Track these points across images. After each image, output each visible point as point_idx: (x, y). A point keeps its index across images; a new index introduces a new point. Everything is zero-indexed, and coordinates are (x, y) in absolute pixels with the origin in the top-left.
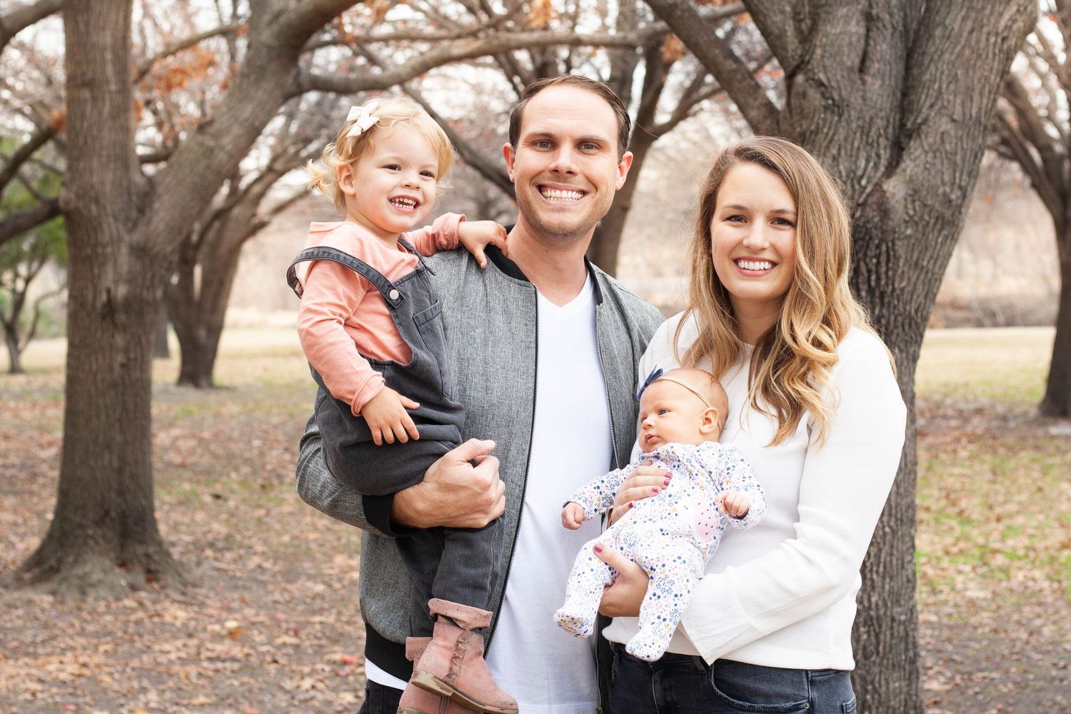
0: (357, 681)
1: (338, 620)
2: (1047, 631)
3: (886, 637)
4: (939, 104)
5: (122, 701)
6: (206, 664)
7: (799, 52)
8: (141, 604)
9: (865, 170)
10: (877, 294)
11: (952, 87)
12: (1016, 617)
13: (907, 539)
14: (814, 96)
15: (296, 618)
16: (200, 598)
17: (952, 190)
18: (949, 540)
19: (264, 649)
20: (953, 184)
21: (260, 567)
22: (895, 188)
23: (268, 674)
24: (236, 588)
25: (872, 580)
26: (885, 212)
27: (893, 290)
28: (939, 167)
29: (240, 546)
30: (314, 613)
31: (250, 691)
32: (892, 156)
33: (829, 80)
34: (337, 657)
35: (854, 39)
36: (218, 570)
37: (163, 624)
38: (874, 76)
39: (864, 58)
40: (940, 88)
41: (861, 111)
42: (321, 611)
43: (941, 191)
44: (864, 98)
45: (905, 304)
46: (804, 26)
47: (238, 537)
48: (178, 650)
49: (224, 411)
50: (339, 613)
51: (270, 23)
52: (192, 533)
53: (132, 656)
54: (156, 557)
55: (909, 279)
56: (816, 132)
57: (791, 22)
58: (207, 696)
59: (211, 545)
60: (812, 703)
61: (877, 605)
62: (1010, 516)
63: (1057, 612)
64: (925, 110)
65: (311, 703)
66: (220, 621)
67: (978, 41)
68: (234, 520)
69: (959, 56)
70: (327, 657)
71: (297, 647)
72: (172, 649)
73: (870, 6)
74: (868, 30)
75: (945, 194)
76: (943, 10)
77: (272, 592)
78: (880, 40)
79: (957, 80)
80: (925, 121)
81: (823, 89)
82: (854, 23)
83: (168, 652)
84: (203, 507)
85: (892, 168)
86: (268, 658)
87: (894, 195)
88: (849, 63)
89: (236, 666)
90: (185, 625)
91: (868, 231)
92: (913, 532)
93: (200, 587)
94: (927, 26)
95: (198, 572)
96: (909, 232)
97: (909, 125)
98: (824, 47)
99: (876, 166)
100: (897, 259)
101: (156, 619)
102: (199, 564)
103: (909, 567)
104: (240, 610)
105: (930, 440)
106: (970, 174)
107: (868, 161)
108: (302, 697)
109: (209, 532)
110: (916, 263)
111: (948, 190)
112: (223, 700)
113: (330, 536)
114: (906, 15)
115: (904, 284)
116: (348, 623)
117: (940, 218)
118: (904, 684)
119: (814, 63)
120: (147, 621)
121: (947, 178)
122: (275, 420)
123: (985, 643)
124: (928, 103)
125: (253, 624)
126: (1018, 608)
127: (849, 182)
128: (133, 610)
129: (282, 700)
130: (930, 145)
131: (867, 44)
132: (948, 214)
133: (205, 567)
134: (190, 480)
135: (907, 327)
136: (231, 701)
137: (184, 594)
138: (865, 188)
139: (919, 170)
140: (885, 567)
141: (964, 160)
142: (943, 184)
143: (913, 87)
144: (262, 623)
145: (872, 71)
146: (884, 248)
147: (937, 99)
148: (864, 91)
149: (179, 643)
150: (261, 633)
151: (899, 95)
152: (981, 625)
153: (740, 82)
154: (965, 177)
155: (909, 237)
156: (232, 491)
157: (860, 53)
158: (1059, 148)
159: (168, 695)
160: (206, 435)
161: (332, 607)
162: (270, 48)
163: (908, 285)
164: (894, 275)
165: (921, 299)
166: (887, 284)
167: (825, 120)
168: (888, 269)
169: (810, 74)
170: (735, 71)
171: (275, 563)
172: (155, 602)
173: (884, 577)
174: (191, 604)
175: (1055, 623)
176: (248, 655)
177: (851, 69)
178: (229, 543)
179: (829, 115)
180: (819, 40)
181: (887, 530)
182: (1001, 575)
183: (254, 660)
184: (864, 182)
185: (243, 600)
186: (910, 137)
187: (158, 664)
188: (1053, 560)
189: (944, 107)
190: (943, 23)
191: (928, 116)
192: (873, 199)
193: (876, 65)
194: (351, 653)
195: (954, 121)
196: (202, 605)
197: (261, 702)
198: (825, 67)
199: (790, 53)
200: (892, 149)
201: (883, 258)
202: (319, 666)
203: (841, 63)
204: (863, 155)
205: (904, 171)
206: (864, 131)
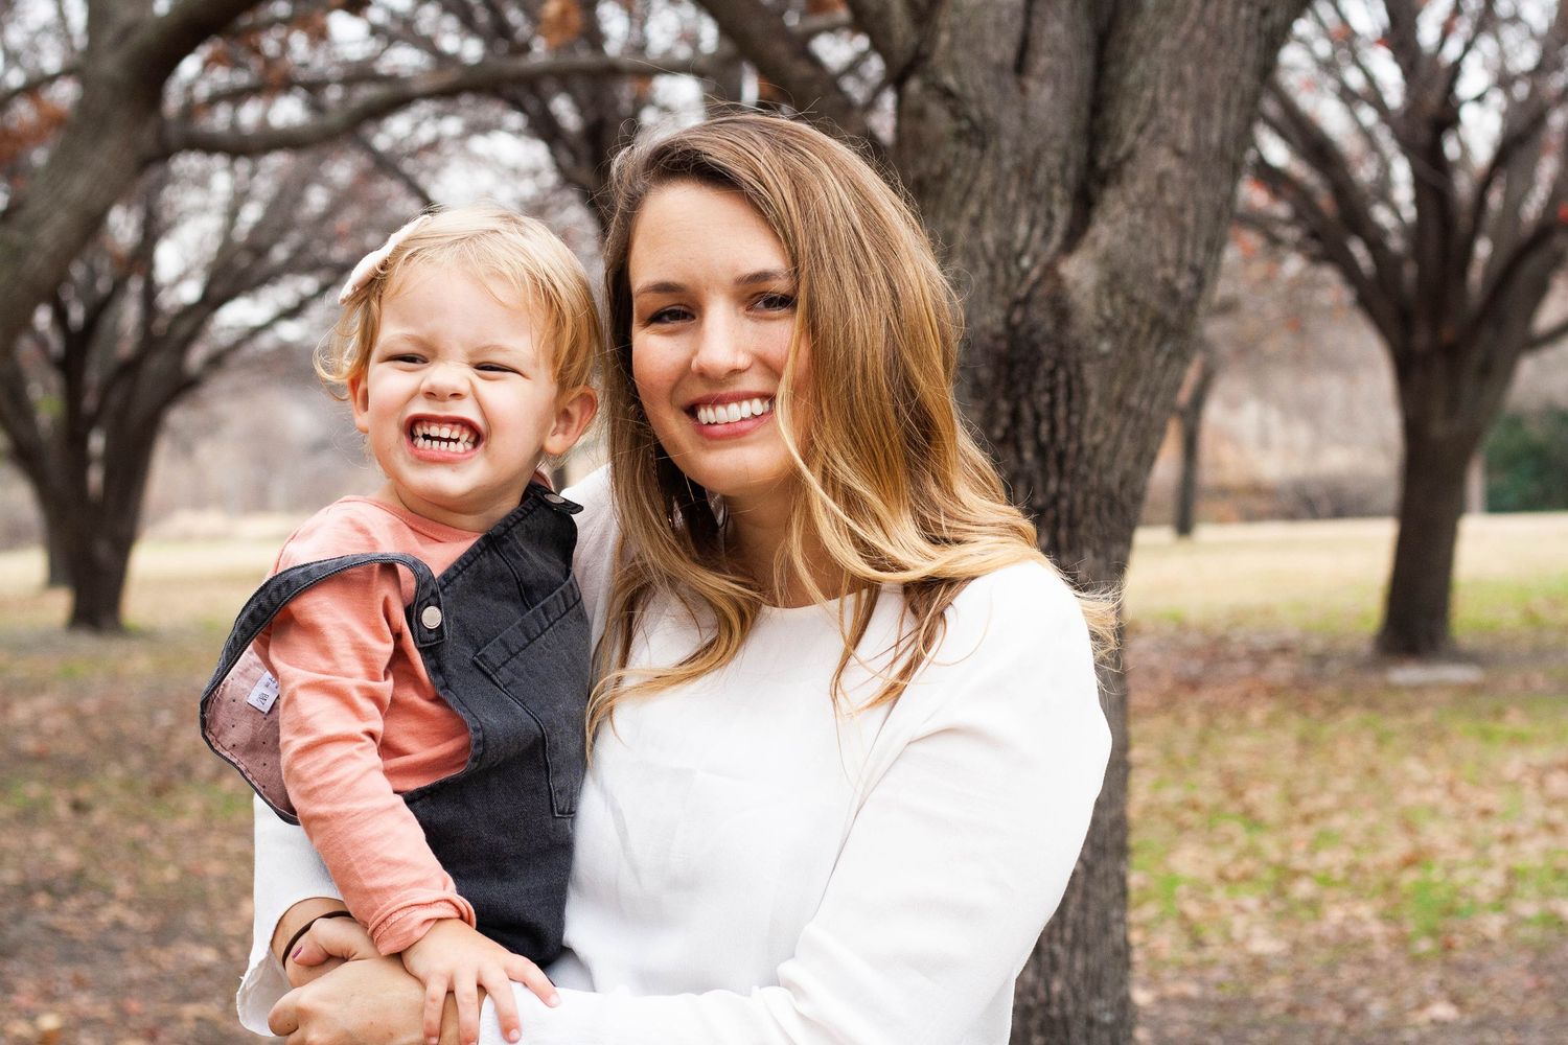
2: (1378, 1009)
4: (1154, 124)
7: (912, 39)
9: (1028, 241)
10: (1052, 454)
11: (1176, 95)
12: (1327, 985)
13: (1113, 880)
14: (939, 116)
16: (8, 977)
17: (1178, 274)
18: (1225, 856)
20: (1180, 262)
21: (118, 922)
22: (1080, 272)
24: (72, 959)
26: (1062, 313)
27: (1080, 449)
28: (1155, 233)
29: (94, 888)
30: (188, 999)
32: (1073, 216)
33: (963, 86)
35: (1006, 14)
36: (51, 929)
38: (1041, 79)
39: (1024, 49)
40: (1155, 97)
41: (1019, 139)
43: (1159, 274)
44: (1024, 117)
45: (1100, 473)
47: (94, 873)
49: (128, 667)
52: (22, 868)
55: (1108, 429)
56: (944, 176)
59: (48, 887)
62: (1324, 814)
63: (1393, 974)
64: (1129, 136)
66: (31, 1017)
67: (1219, 15)
68: (95, 844)
69: (1188, 40)
75: (1165, 280)
77: (128, 966)
78: (1051, 16)
79: (1184, 83)
80: (1130, 155)
81: (951, 103)
84: (54, 823)
85: (1073, 238)
87: (1076, 283)
88: (996, 56)
91: (1034, 347)
92: (1123, 868)
93: (13, 957)
95: (14, 933)
96: (1105, 346)
97: (1103, 162)
98: (953, 29)
99: (1047, 234)
100: (1085, 393)
102: (19, 919)
103: (1118, 930)
104: (67, 997)
105: (1207, 695)
106: (1209, 246)
107: (1032, 225)
109: (50, 865)
110: (1119, 402)
111: (1171, 273)
115: (1099, 438)
117: (1158, 322)
119: (937, 58)
121: (1168, 253)
123: (1274, 1032)
124: (1136, 121)
125: (86, 1021)
126: (1331, 969)
127: (1000, 264)
130: (1139, 197)
131: (1028, 23)
132: (1172, 315)
133: (29, 924)
135: (1105, 513)
138: (1028, 271)
139: (1120, 240)
140: (1075, 930)
141: (1197, 220)
142: (1163, 262)
143: (1108, 95)
144: (100, 1019)
145: (1038, 70)
146: (1061, 376)
147: (1150, 116)
148: (1024, 105)
151: (1084, 111)
152: (1272, 1000)
153: (818, 97)
154: (1201, 252)
155: (1104, 357)
156: (105, 797)
157: (1016, 37)
158: (1396, 244)
160: (90, 706)
163: (1107, 436)
164: (1080, 424)
165: (1130, 464)
166: (1068, 439)
167: (956, 157)
168: (1070, 412)
169: (931, 77)
171: (144, 916)
175: (1391, 994)
177: (999, 68)
178: (78, 881)
179: (963, 148)
180: (946, 18)
182: (1304, 914)
184: (1026, 262)
185: (77, 980)
186: (1104, 182)
188: (1389, 887)
189: (1161, 130)
191: (1135, 146)
192: (1041, 292)
193: (1045, 60)
195: (1179, 153)
196: (8, 989)
198: (955, 64)
200: (1073, 203)
201: (1061, 394)
203: (983, 57)
204: (1023, 215)
205: (1095, 241)
206: (1026, 174)
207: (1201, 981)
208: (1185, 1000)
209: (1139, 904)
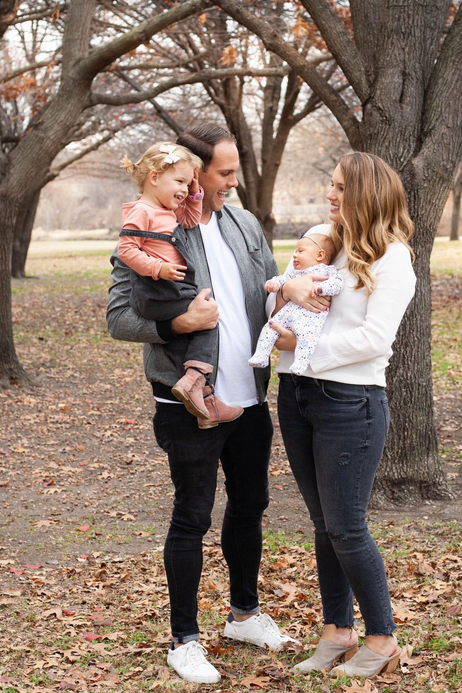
0: (134, 432)
1: (120, 403)
3: (415, 393)
4: (441, 118)
5: (9, 443)
6: (51, 425)
7: (369, 92)
8: (9, 396)
9: (403, 153)
11: (447, 110)
13: (427, 343)
14: (376, 114)
15: (96, 402)
16: (42, 393)
17: (448, 163)
19: (82, 417)
20: (448, 160)
21: (72, 376)
22: (418, 162)
23: (86, 429)
24: (61, 387)
25: (408, 364)
26: (413, 175)
27: (418, 215)
28: (441, 151)
29: (60, 365)
30: (107, 399)
31: (77, 438)
32: (416, 146)
33: (384, 107)
34: (123, 420)
35: (397, 85)
36: (49, 378)
37: (23, 405)
38: (407, 104)
39: (402, 95)
40: (441, 110)
41: (400, 123)
42: (110, 398)
43: (442, 163)
44: (402, 117)
45: (424, 223)
46: (371, 78)
47: (58, 361)
48: (34, 418)
49: (35, 291)
50: (121, 399)
51: (74, 66)
52: (31, 359)
53: (10, 422)
54: (15, 370)
55: (426, 209)
56: (378, 134)
57: (364, 76)
58: (54, 440)
59: (43, 365)
60: (368, 399)
61: (411, 377)
64: (433, 122)
65: (111, 443)
66: (55, 404)
68: (53, 352)
69: (450, 94)
70: (117, 421)
71: (100, 416)
72: (31, 418)
73: (405, 68)
74: (404, 80)
75: (444, 165)
76: (443, 70)
77: (82, 389)
78: (410, 86)
79: (450, 106)
80: (434, 128)
81: (381, 111)
82: (396, 77)
83: (30, 420)
84: (34, 345)
85: (416, 152)
86: (85, 422)
87: (417, 166)
88: (394, 98)
89: (68, 426)
90: (36, 406)
93: (41, 387)
94: (435, 78)
95: (38, 379)
96: (425, 185)
97: (425, 130)
98: (381, 89)
99: (408, 151)
100: (420, 199)
101: (19, 403)
102: (38, 375)
104: (65, 398)
106: (457, 155)
107: (404, 149)
108: (106, 440)
109: (40, 358)
110: (430, 202)
111: (445, 163)
112: (63, 442)
113: (109, 359)
114: (424, 72)
115: (423, 212)
116: (127, 403)
117: (441, 177)
118: (425, 418)
119: (376, 98)
120: (14, 404)
121: (445, 157)
122: (67, 296)
124: (435, 118)
125: (73, 405)
127: (394, 160)
128: (6, 399)
129: (96, 442)
130: (436, 140)
131: (403, 88)
132: (446, 176)
133: (42, 376)
134: (23, 330)
135: (425, 234)
136: (68, 442)
137: (32, 390)
138: (403, 162)
139: (430, 153)
141: (454, 147)
142: (443, 160)
143: (427, 109)
144: (79, 404)
145: (406, 102)
146: (413, 194)
147: (439, 116)
148: (402, 112)
149: (34, 415)
150: (79, 409)
151: (420, 114)
153: (338, 107)
154: (454, 156)
155: (426, 188)
156: (49, 336)
157: (400, 92)
159: (33, 440)
160: (27, 305)
161: (116, 396)
162: (74, 80)
163: (425, 212)
164: (418, 208)
165: (433, 220)
166: (414, 212)
167: (382, 128)
168: (415, 205)
169: (374, 104)
170: (336, 101)
171: (81, 374)
172: (16, 395)
173: (414, 363)
174: (38, 396)
176: (73, 420)
177: (395, 101)
178: (52, 364)
179: (384, 125)
180: (379, 86)
181: (416, 339)
183: (77, 422)
184: (402, 160)
185: (66, 393)
186: (426, 136)
187: (25, 426)
189: (444, 120)
190: (442, 77)
191: (435, 125)
192: (407, 168)
193: (408, 99)
194: (130, 419)
195: (448, 127)
196: (43, 396)
197: (84, 443)
198: (381, 100)
199: (364, 92)
200: (417, 142)
201: (412, 199)
202: (114, 425)
203: (390, 98)
204: (402, 145)
205: (423, 153)
206: (402, 133)
207: (454, 395)
208: (449, 399)
209: (435, 371)
